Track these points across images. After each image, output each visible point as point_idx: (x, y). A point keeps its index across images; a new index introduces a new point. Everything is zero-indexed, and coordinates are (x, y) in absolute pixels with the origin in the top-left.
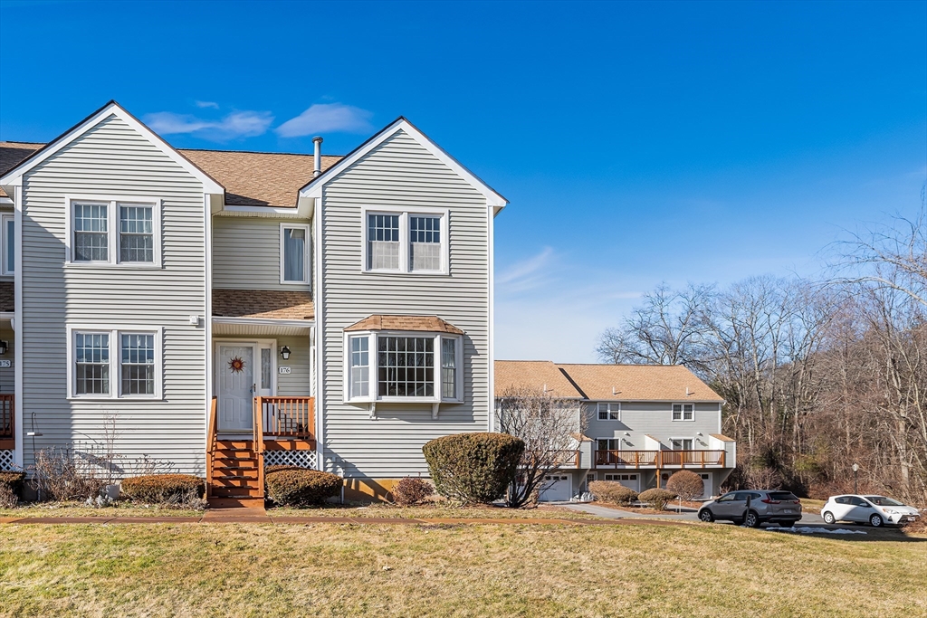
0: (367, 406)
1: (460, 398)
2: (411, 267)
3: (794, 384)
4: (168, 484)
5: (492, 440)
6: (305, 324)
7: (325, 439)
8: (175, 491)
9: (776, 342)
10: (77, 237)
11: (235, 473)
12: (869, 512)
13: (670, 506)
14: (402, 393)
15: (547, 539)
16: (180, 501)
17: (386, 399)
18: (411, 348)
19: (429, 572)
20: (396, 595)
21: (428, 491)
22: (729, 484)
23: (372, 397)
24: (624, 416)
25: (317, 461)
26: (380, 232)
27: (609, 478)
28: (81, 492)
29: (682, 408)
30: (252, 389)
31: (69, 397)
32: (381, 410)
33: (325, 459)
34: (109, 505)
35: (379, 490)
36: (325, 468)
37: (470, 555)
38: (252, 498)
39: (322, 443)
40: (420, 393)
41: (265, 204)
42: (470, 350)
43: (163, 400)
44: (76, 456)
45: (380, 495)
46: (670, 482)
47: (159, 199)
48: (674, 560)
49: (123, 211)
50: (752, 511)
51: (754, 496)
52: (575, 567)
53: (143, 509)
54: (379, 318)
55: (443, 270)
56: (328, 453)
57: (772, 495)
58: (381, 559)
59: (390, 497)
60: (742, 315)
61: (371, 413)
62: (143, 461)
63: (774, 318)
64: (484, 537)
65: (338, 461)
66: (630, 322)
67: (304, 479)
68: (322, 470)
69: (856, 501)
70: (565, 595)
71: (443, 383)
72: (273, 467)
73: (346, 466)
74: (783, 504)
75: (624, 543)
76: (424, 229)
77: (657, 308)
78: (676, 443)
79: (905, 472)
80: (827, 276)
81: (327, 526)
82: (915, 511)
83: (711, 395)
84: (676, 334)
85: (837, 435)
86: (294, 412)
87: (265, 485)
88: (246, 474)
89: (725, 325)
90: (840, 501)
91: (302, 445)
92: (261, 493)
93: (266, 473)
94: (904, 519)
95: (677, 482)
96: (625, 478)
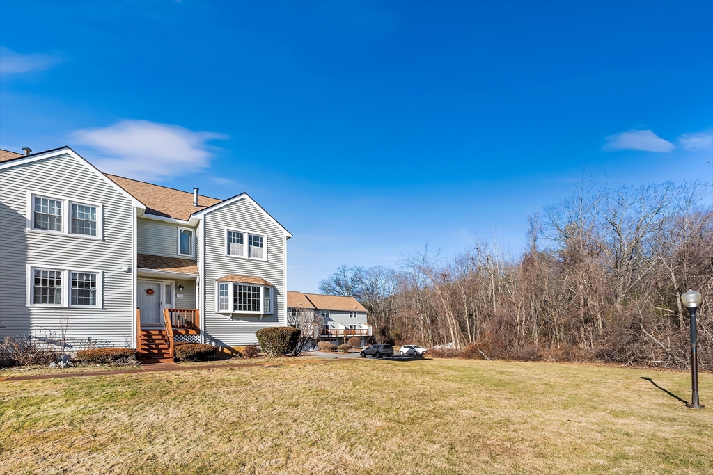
0: (228, 314)
1: (272, 312)
2: (249, 256)
3: (390, 305)
4: (114, 353)
5: (288, 330)
6: (194, 276)
7: (205, 329)
8: (120, 357)
9: (384, 289)
10: (36, 216)
11: (154, 346)
12: (413, 350)
13: (349, 351)
14: (245, 309)
15: (317, 368)
16: (123, 362)
17: (237, 312)
18: (250, 290)
19: (277, 385)
20: (268, 394)
21: (259, 351)
22: (369, 342)
23: (230, 310)
24: (331, 316)
25: (200, 339)
26: (234, 239)
27: (325, 340)
28: (42, 360)
29: (353, 313)
30: (160, 304)
31: (29, 305)
32: (235, 316)
33: (205, 338)
34: (70, 366)
35: (233, 351)
36: (205, 342)
37: (290, 377)
38: (166, 358)
39: (203, 330)
40: (254, 310)
41: (170, 216)
42: (276, 292)
43: (103, 309)
44: (34, 339)
45: (234, 353)
46: (349, 341)
47: (102, 204)
48: (361, 372)
49: (73, 207)
50: (379, 352)
51: (379, 346)
52: (329, 378)
53: (98, 368)
54: (234, 276)
55: (265, 259)
56: (206, 335)
57: (385, 346)
58: (254, 381)
59: (241, 355)
60: (373, 279)
61: (229, 317)
62: (87, 341)
63: (383, 281)
64: (293, 369)
65: (212, 339)
66: (333, 278)
67: (197, 349)
68: (203, 343)
69: (410, 347)
70: (329, 388)
71: (264, 305)
72: (177, 343)
73: (216, 341)
74: (388, 349)
75: (344, 368)
76: (255, 241)
77: (343, 274)
78: (351, 327)
79: (423, 337)
80: (400, 270)
81: (219, 370)
82: (426, 350)
83: (363, 309)
84: (350, 284)
85: (403, 324)
86: (187, 316)
87: (175, 351)
88: (160, 346)
89: (367, 282)
90: (405, 347)
91: (191, 332)
92: (171, 355)
93: (175, 346)
94: (423, 352)
95: (352, 341)
96: (332, 340)
